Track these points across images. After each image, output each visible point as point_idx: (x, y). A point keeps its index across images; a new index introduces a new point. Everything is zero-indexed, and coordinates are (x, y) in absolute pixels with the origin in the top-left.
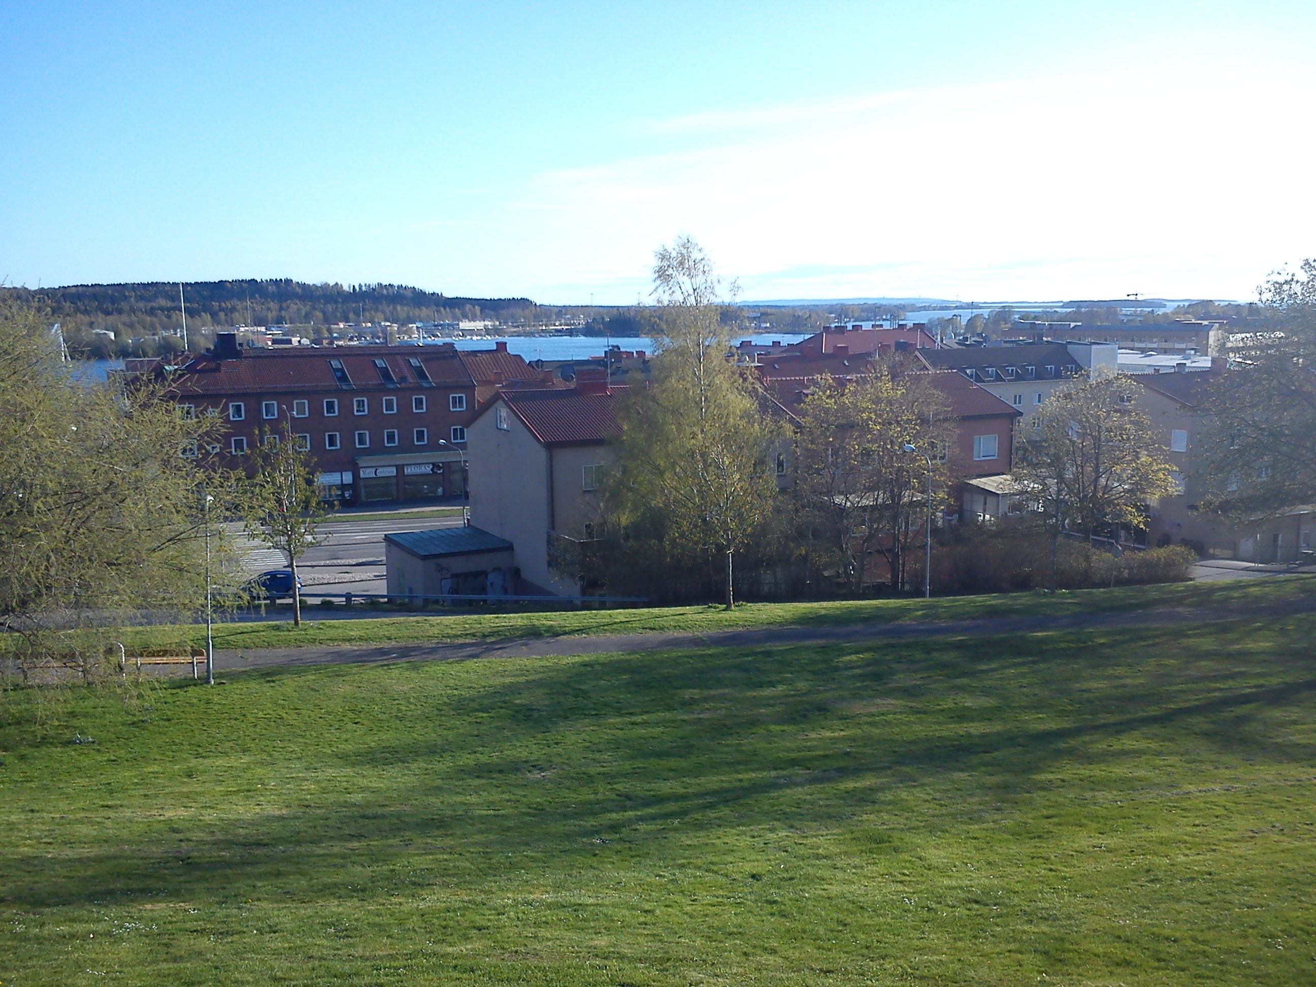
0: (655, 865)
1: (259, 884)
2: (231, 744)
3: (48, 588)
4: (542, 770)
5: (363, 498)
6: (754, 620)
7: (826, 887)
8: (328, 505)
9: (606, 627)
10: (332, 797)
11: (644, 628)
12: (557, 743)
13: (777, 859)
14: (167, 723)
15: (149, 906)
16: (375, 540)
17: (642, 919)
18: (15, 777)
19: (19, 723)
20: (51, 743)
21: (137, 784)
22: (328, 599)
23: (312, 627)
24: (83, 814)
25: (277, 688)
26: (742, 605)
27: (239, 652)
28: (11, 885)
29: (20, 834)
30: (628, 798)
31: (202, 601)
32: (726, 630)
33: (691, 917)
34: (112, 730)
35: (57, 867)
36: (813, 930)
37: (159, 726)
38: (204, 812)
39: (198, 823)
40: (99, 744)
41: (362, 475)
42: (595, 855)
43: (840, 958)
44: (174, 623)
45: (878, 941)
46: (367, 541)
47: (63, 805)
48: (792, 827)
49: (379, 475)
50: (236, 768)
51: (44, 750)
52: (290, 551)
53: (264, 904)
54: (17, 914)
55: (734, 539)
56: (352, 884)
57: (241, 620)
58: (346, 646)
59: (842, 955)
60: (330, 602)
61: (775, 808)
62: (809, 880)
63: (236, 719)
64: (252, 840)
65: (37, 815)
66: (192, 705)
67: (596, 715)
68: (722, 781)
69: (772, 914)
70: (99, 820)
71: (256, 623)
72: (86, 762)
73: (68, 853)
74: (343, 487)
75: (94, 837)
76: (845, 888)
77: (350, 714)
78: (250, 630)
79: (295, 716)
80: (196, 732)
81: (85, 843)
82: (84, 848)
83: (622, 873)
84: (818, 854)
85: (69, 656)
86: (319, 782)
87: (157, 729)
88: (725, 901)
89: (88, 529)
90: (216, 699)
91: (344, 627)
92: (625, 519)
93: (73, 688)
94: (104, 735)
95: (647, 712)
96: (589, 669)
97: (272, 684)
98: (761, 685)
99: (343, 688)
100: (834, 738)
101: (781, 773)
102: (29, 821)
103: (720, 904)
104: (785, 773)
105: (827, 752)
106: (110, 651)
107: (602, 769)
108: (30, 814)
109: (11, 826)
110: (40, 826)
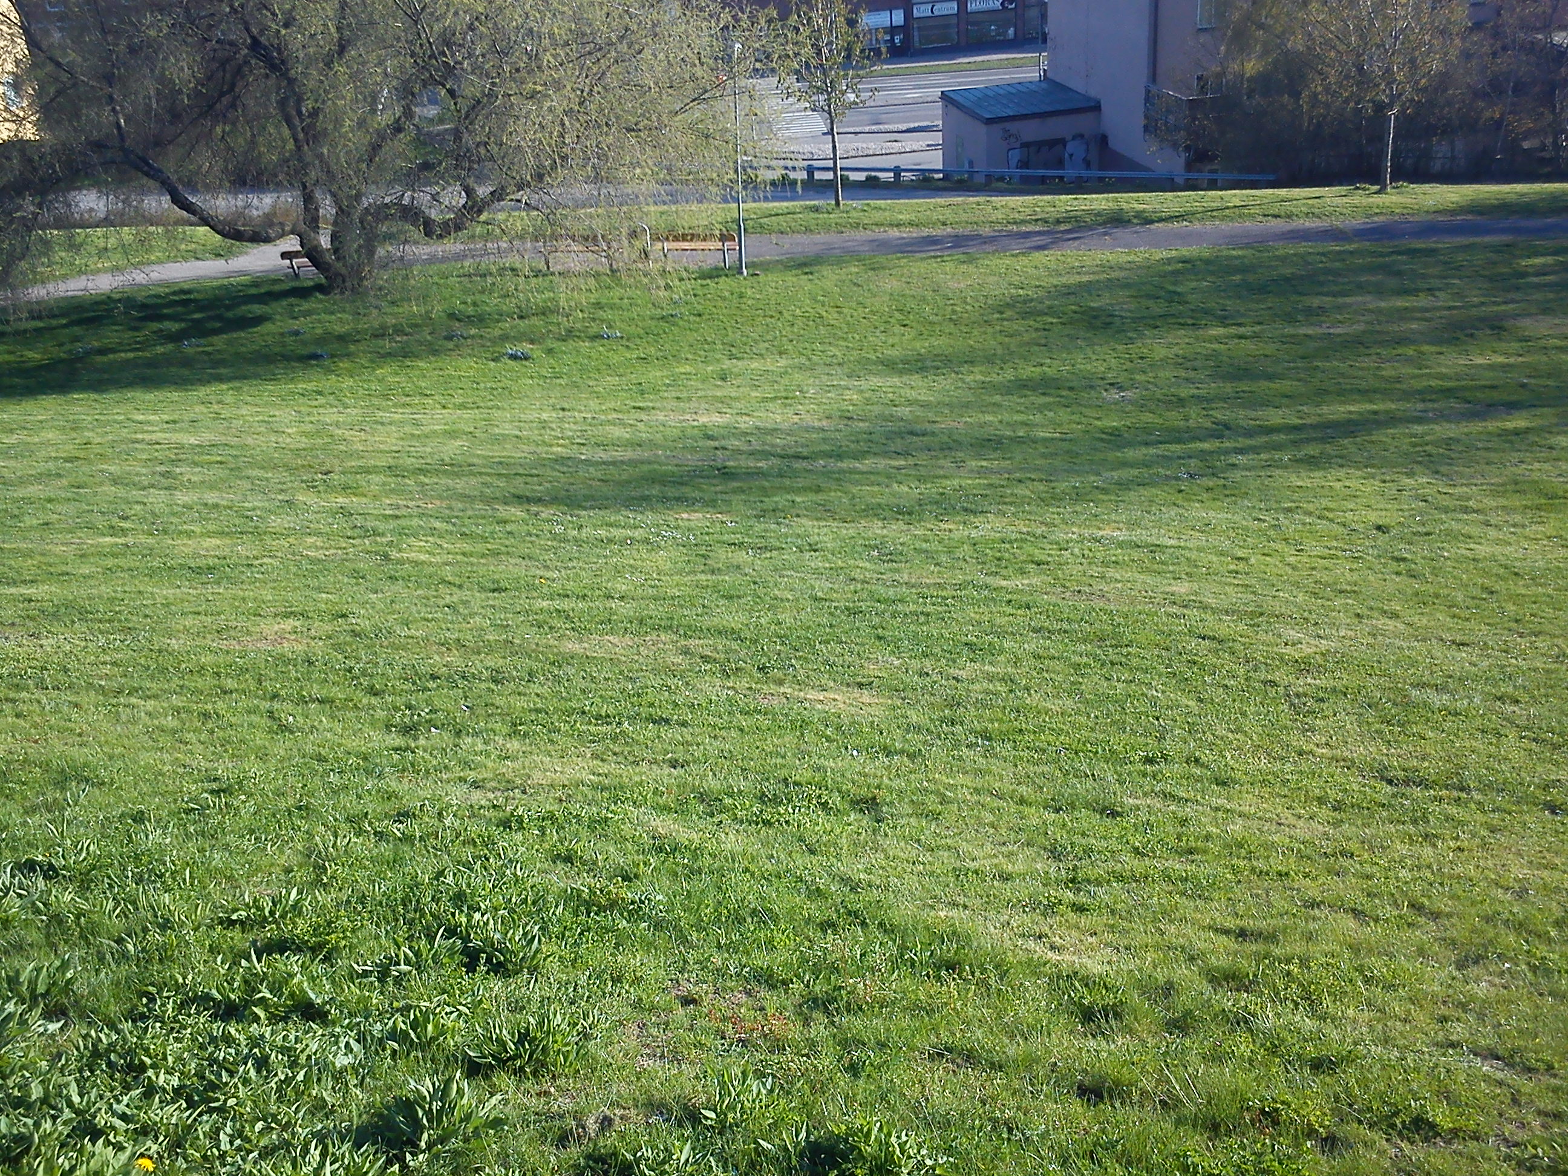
0: (1254, 507)
1: (798, 499)
2: (766, 345)
3: (564, 158)
4: (1121, 388)
5: (917, 45)
6: (1416, 207)
7: (1472, 546)
8: (874, 54)
9: (1214, 213)
10: (877, 409)
11: (1265, 216)
12: (1142, 358)
13: (1413, 509)
14: (698, 319)
15: (685, 516)
16: (929, 99)
17: (1232, 567)
18: (544, 372)
19: (544, 314)
20: (579, 337)
21: (668, 385)
22: (873, 174)
23: (855, 209)
24: (615, 416)
25: (816, 281)
26: (1402, 186)
27: (774, 237)
28: (548, 485)
29: (553, 433)
30: (1227, 427)
31: (732, 175)
32: (1376, 219)
33: (1294, 568)
34: (640, 324)
35: (591, 469)
36: (1448, 595)
37: (689, 322)
38: (739, 419)
39: (734, 431)
40: (628, 340)
41: (916, 14)
42: (1180, 491)
43: (1480, 630)
44: (701, 202)
45: (1531, 615)
46: (921, 100)
47: (593, 404)
48: (1437, 472)
49: (936, 13)
50: (773, 372)
51: (571, 344)
52: (830, 113)
53: (804, 521)
54: (554, 515)
55: (1401, 95)
56: (898, 506)
57: (775, 199)
58: (894, 233)
59: (1483, 627)
60: (876, 178)
61: (1417, 449)
62: (1451, 536)
63: (772, 317)
64: (791, 452)
65: (569, 414)
66: (724, 299)
67: (1193, 325)
68: (1350, 412)
69: (1398, 574)
70: (631, 422)
71: (792, 203)
72: (615, 359)
73: (601, 455)
74: (892, 30)
75: (628, 440)
76: (1498, 550)
77: (897, 314)
78: (786, 211)
79: (836, 316)
80: (729, 329)
81: (618, 446)
82: (617, 451)
83: (1212, 514)
84: (1467, 507)
85: (590, 239)
86: (862, 391)
87: (687, 325)
88: (1339, 553)
89: (604, 88)
90: (749, 292)
91: (891, 209)
92: (1252, 67)
93: (597, 275)
94: (632, 330)
95: (1260, 323)
96: (1189, 266)
97: (810, 277)
98: (1414, 292)
99: (890, 284)
100: (1508, 365)
101: (1430, 405)
102: (561, 420)
103: (1332, 557)
104: (1436, 405)
105: (1495, 383)
106: (633, 234)
107: (1196, 391)
108: (561, 412)
109: (544, 425)
110: (572, 426)
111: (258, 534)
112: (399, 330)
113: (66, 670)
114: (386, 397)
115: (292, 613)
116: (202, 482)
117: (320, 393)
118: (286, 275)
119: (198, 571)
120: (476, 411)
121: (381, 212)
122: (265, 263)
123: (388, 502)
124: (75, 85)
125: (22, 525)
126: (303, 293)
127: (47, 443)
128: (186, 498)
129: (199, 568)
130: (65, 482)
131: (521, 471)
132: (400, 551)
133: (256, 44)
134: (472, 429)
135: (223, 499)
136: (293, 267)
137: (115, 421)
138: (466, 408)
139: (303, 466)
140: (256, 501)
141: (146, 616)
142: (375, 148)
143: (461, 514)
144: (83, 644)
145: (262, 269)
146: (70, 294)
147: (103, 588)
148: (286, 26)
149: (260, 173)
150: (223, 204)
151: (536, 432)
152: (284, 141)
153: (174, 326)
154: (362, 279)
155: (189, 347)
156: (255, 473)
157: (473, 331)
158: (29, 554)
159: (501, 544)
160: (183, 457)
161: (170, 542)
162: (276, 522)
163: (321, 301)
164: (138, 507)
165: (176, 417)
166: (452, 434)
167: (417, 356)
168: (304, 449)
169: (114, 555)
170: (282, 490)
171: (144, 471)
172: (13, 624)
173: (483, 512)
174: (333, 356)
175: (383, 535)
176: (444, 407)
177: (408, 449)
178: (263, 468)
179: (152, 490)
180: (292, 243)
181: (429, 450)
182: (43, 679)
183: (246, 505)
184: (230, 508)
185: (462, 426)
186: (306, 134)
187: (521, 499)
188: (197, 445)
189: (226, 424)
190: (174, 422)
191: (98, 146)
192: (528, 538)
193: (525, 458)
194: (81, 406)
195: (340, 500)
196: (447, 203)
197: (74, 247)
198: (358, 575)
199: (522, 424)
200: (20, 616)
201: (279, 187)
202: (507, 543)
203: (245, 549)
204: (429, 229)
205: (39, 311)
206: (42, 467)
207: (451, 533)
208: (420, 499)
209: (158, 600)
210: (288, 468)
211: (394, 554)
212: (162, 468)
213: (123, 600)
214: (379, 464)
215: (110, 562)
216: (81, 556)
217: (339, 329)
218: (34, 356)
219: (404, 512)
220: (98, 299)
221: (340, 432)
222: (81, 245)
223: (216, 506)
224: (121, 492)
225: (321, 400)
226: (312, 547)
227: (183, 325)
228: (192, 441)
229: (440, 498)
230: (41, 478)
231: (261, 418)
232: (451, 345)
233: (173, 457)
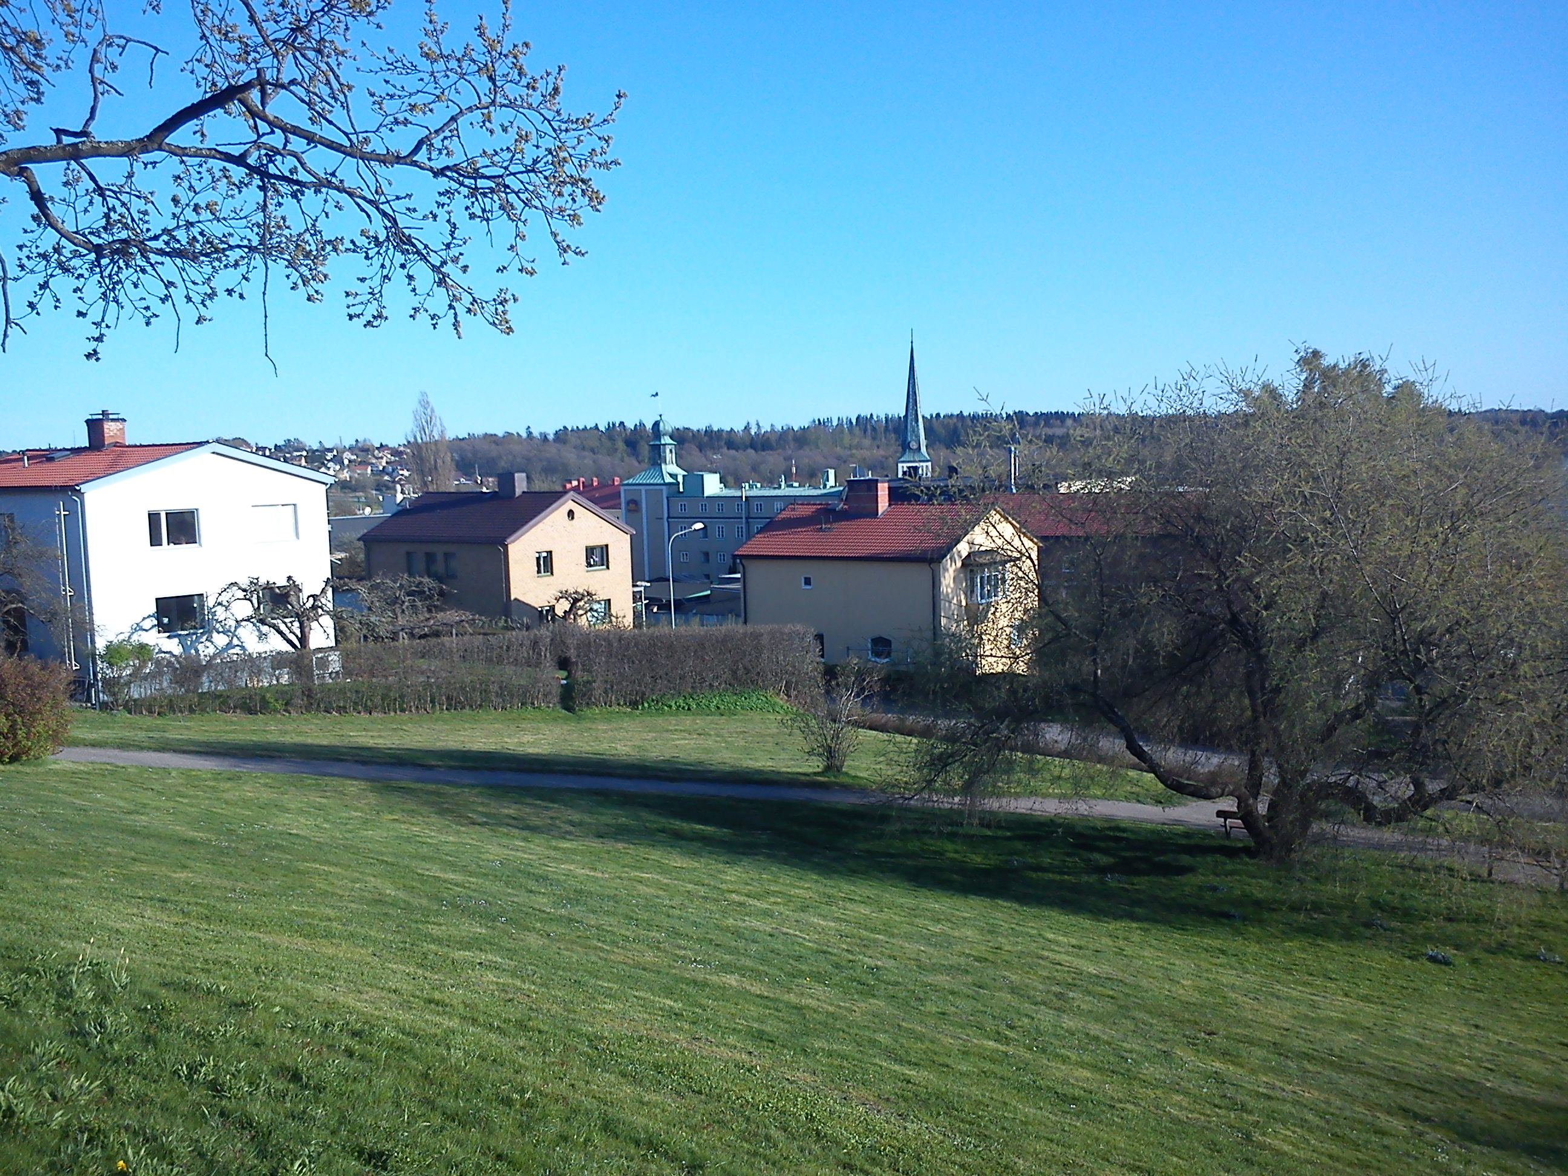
18: (1464, 982)
19: (1476, 921)
20: (1511, 953)
24: (1536, 1047)
28: (1441, 1105)
29: (1459, 1050)
35: (1495, 1100)
47: (1514, 1029)
51: (1501, 959)
65: (1482, 1033)
70: (1554, 1058)
73: (1511, 1088)
75: (1546, 1078)
81: (1533, 1082)
82: (1530, 1087)
85: (1541, 853)
93: (1543, 892)
102: (1472, 1037)
108: (1473, 1029)
109: (1451, 1038)
110: (1483, 1047)
111: (1129, 1077)
112: (1317, 907)
113: (919, 1159)
114: (1288, 971)
115: (1139, 1167)
116: (1091, 1012)
117: (1223, 952)
118: (1218, 833)
119: (1064, 1098)
120: (1380, 1007)
121: (1324, 790)
122: (1200, 817)
123: (1265, 1079)
124: (1068, 635)
125: (922, 1008)
126: (1231, 852)
127: (965, 939)
128: (1071, 1023)
129: (1065, 1095)
130: (969, 979)
131: (1415, 1083)
132: (1264, 1134)
133: (1234, 621)
134: (1370, 1025)
135: (1104, 1033)
136: (1225, 826)
137: (1027, 934)
138: (1370, 1002)
139: (1189, 1021)
140: (1134, 1044)
141: (1003, 1128)
142: (1331, 730)
143: (1338, 1112)
144: (941, 1138)
145: (1197, 822)
146: (1018, 811)
147: (974, 1088)
148: (1266, 608)
149: (1213, 736)
150: (1173, 756)
151: (1441, 1044)
152: (1243, 711)
153: (1104, 860)
154: (1290, 850)
155: (1112, 881)
156: (1140, 1015)
157: (1394, 924)
158: (920, 1038)
159: (1374, 1157)
160: (1080, 983)
161: (1046, 1062)
162: (1149, 1070)
163: (1247, 864)
164: (1026, 1020)
165: (1083, 943)
166: (1348, 1025)
167: (1330, 938)
168: (1194, 1004)
169: (993, 1061)
170: (1163, 1040)
171: (1041, 987)
172: (888, 1100)
173: (1361, 1116)
174: (1244, 919)
175: (1250, 1112)
176: (1346, 995)
177: (1299, 1029)
178: (1150, 1013)
179: (1043, 1007)
180: (1229, 804)
181: (1319, 1035)
182: (897, 1161)
183: (1125, 1045)
184: (1109, 1044)
185: (1360, 1019)
186: (1265, 707)
187: (1405, 1112)
188: (1095, 975)
189: (1126, 961)
190: (1080, 948)
191: (1075, 689)
192: (1404, 1159)
193: (1422, 1069)
194: (1002, 912)
195: (1217, 1064)
196: (1393, 792)
197: (1032, 771)
198: (1214, 1148)
199: (1426, 1032)
200: (896, 1094)
201: (1229, 750)
202: (1380, 1157)
203: (1111, 1089)
204: (1370, 815)
205: (990, 820)
206: (954, 960)
207: (1322, 1129)
208: (1298, 1085)
209: (1019, 1116)
210: (1173, 1018)
211: (1257, 1137)
212: (1057, 989)
213: (987, 1106)
214: (1265, 1037)
215: (987, 1066)
216: (964, 1053)
217: (1258, 894)
218: (977, 859)
219: (1278, 1094)
220: (1042, 819)
221: (1234, 996)
222: (1038, 771)
223: (1097, 1039)
224: (1015, 1002)
225: (1223, 959)
226: (1176, 1106)
227: (1111, 860)
228: (1091, 970)
229: (1320, 1089)
230: (952, 970)
231: (1160, 963)
232: (1368, 933)
233: (1070, 981)
